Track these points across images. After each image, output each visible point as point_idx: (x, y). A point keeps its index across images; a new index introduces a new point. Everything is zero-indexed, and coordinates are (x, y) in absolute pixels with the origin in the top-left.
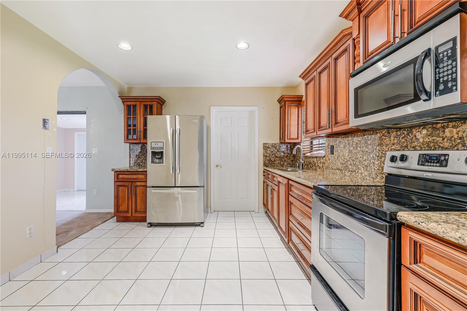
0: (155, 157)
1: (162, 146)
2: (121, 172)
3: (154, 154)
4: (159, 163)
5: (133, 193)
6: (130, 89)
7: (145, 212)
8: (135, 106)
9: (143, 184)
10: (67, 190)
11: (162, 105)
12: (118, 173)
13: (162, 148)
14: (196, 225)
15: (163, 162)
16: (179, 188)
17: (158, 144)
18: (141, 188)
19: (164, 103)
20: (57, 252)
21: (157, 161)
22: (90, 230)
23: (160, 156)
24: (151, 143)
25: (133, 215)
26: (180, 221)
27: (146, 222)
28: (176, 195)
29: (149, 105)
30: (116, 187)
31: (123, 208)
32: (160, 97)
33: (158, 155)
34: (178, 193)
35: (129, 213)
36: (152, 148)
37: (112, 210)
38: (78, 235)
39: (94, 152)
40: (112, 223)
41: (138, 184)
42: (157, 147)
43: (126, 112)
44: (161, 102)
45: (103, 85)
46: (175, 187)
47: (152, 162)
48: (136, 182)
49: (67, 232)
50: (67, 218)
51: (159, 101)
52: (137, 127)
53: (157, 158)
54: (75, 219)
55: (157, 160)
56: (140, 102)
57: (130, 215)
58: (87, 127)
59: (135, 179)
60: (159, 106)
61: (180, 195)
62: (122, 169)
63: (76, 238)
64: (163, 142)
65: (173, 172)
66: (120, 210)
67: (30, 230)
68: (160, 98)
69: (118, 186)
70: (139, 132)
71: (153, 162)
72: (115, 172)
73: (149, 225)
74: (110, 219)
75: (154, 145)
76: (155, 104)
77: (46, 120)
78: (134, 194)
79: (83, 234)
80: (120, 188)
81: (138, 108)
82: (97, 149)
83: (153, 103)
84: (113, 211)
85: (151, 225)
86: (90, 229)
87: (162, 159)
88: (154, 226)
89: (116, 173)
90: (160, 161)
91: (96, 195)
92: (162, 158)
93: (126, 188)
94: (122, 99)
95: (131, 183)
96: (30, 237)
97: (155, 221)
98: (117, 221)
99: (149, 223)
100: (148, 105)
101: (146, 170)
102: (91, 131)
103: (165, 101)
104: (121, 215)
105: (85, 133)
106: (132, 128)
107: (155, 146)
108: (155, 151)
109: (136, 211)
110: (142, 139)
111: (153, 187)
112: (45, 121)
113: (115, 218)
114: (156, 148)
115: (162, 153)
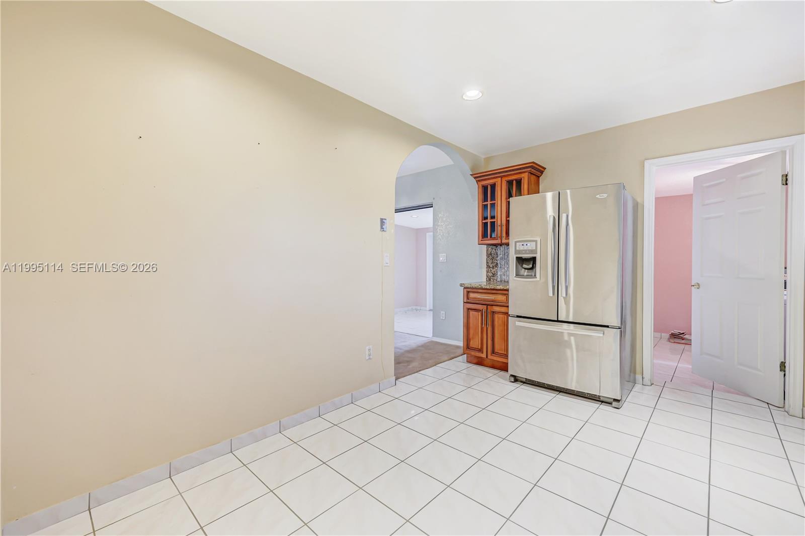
0: (522, 266)
1: (534, 248)
2: (473, 288)
3: (521, 261)
4: (528, 277)
5: (489, 322)
6: (488, 160)
7: (506, 356)
8: (493, 186)
9: (503, 310)
10: (419, 308)
11: (539, 177)
12: (469, 290)
13: (535, 251)
14: (602, 402)
15: (535, 275)
16: (572, 325)
17: (527, 245)
18: (501, 316)
19: (542, 172)
20: (396, 385)
21: (526, 274)
22: (433, 366)
23: (531, 266)
24: (516, 242)
25: (490, 357)
26: (573, 386)
27: (507, 371)
28: (566, 338)
29: (516, 180)
30: (465, 310)
31: (475, 343)
32: (533, 163)
33: (528, 263)
34: (570, 335)
35: (483, 353)
36: (517, 252)
37: (461, 343)
38: (420, 369)
39: (441, 259)
40: (461, 363)
41: (496, 309)
42: (526, 250)
43: (481, 197)
44: (536, 171)
45: (450, 162)
46: (558, 321)
47: (516, 275)
48: (494, 307)
49: (409, 362)
50: (413, 343)
51: (533, 170)
52: (496, 218)
53: (525, 269)
54: (419, 346)
55: (525, 272)
56: (501, 177)
57: (484, 355)
58: (433, 226)
59: (493, 301)
60: (533, 178)
61: (572, 338)
62: (474, 285)
63: (417, 372)
64: (536, 241)
65: (553, 294)
66: (471, 346)
67: (369, 350)
68: (534, 165)
69: (468, 309)
70: (500, 227)
71: (518, 275)
72: (465, 288)
73: (512, 379)
74: (460, 356)
75: (520, 247)
76: (525, 177)
77: (384, 221)
78: (490, 324)
79: (425, 369)
80: (472, 313)
81: (498, 189)
82: (445, 254)
83: (523, 175)
84: (462, 345)
85: (516, 379)
86: (434, 364)
87: (534, 270)
88: (522, 382)
89: (465, 290)
90: (530, 274)
91: (444, 318)
92: (533, 268)
93: (480, 313)
94: (475, 178)
95: (485, 306)
96: (370, 359)
97: (521, 374)
98: (469, 362)
99: (512, 376)
100: (514, 181)
101: (508, 287)
102: (438, 230)
103: (545, 169)
104: (473, 353)
105: (432, 233)
106: (489, 221)
107: (522, 248)
108: (521, 258)
109: (493, 352)
110: (504, 238)
111: (518, 317)
112: (382, 222)
113: (466, 355)
114: (524, 252)
115: (534, 260)
